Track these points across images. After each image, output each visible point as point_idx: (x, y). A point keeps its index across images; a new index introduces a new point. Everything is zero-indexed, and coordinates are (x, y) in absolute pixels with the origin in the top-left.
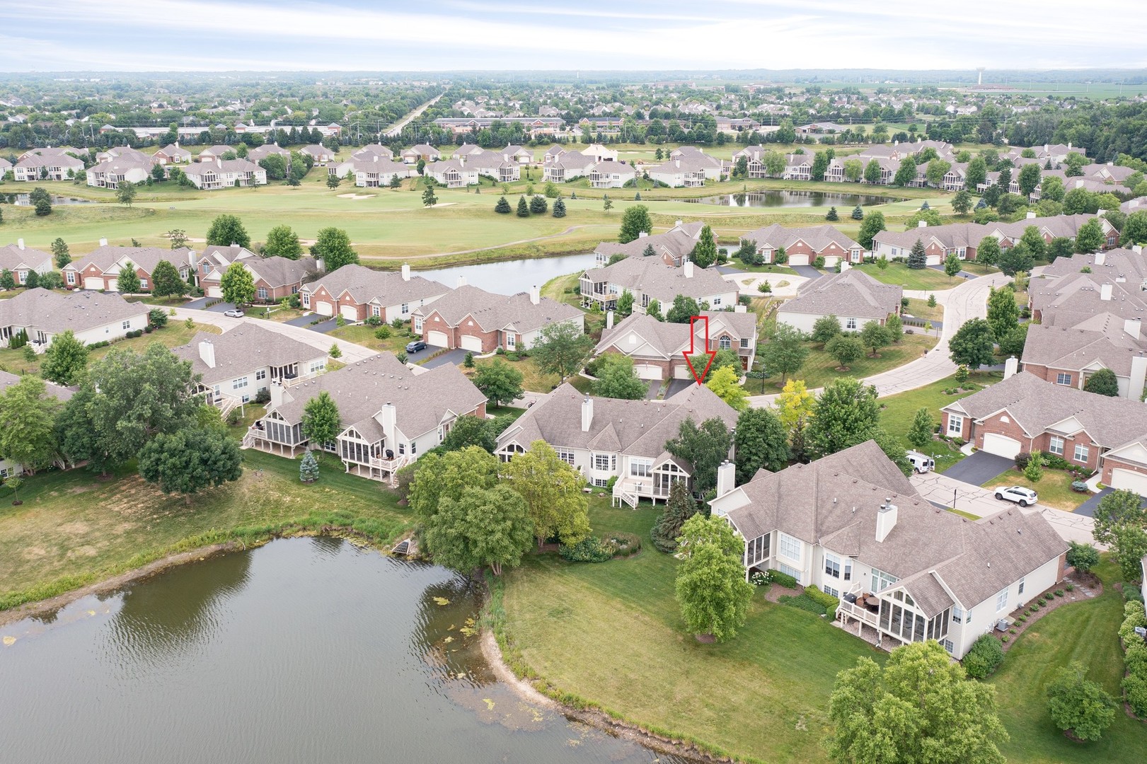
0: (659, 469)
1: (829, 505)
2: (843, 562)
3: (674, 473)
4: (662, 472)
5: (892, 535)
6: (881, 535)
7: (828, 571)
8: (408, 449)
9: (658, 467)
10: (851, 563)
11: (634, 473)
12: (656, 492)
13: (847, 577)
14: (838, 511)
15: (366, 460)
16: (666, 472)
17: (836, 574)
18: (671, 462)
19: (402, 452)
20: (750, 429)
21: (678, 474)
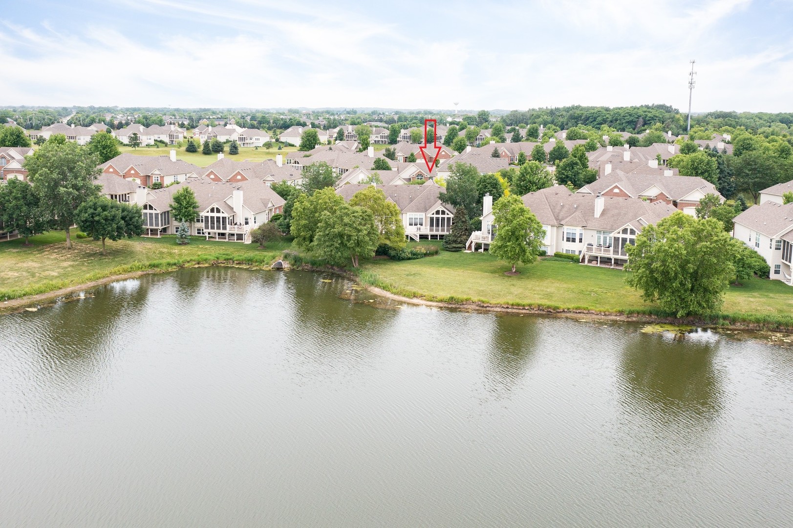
0: (433, 214)
1: (559, 207)
2: (577, 231)
3: (443, 216)
4: (435, 216)
5: (603, 213)
6: (597, 214)
7: (568, 240)
8: (251, 221)
9: (432, 213)
10: (583, 232)
11: (411, 225)
12: (431, 230)
13: (581, 240)
14: (565, 209)
15: (225, 228)
16: (438, 216)
17: (574, 240)
18: (441, 209)
19: (247, 223)
20: (487, 186)
21: (446, 216)
